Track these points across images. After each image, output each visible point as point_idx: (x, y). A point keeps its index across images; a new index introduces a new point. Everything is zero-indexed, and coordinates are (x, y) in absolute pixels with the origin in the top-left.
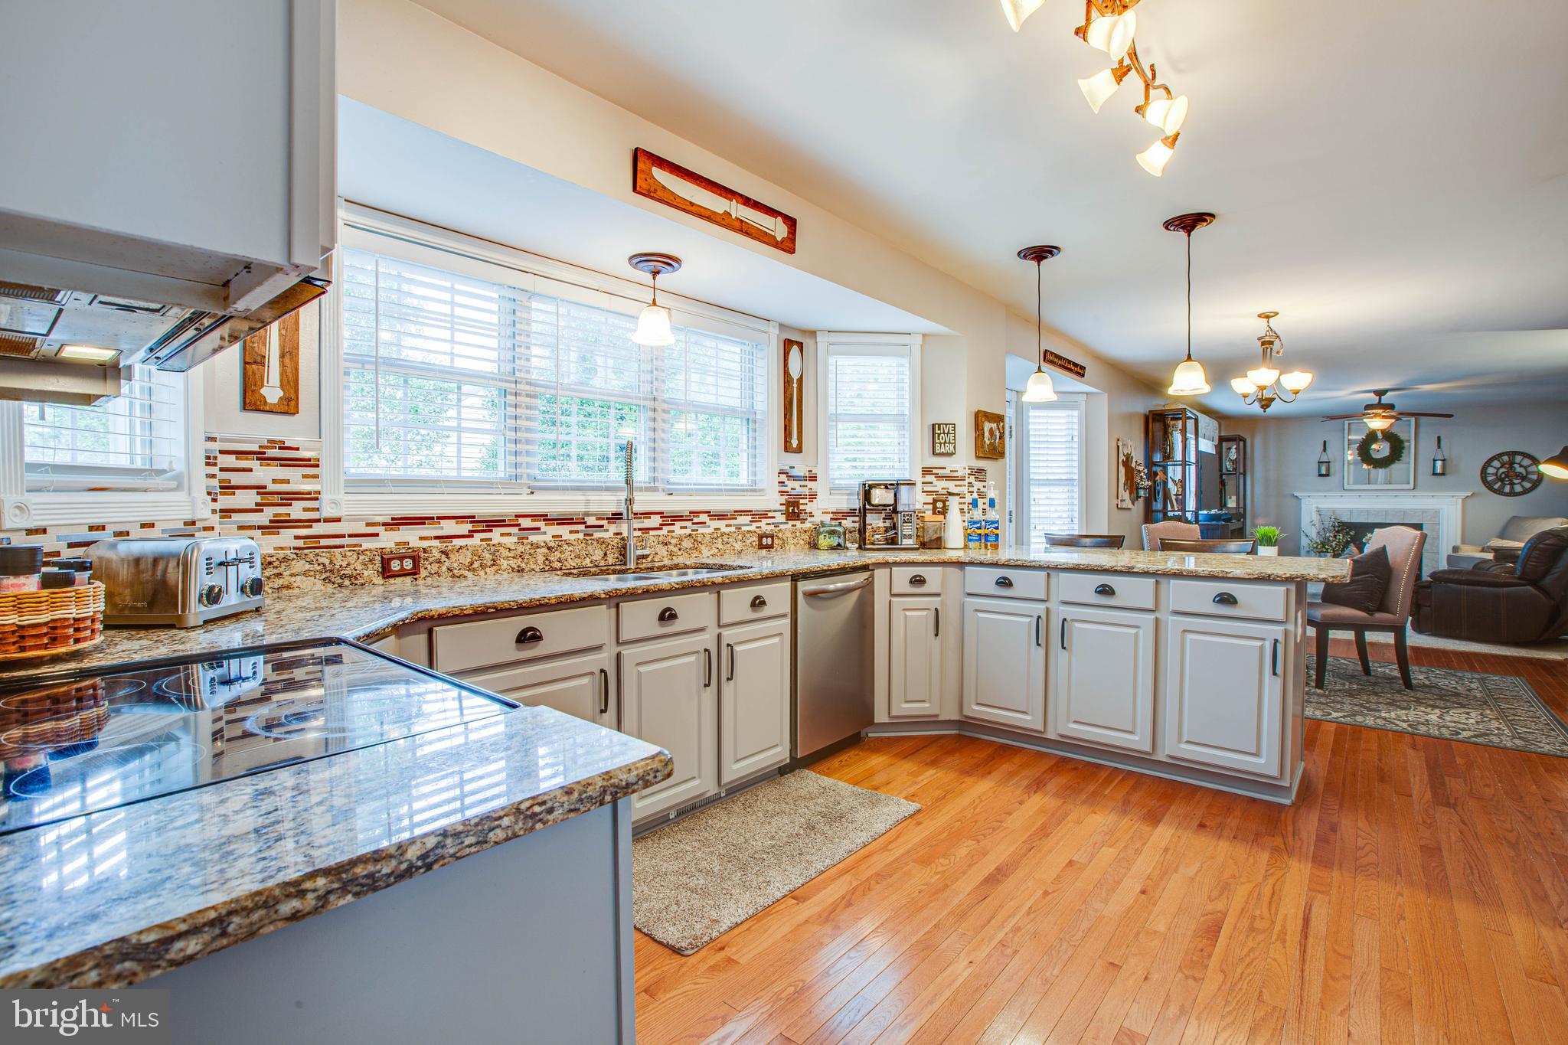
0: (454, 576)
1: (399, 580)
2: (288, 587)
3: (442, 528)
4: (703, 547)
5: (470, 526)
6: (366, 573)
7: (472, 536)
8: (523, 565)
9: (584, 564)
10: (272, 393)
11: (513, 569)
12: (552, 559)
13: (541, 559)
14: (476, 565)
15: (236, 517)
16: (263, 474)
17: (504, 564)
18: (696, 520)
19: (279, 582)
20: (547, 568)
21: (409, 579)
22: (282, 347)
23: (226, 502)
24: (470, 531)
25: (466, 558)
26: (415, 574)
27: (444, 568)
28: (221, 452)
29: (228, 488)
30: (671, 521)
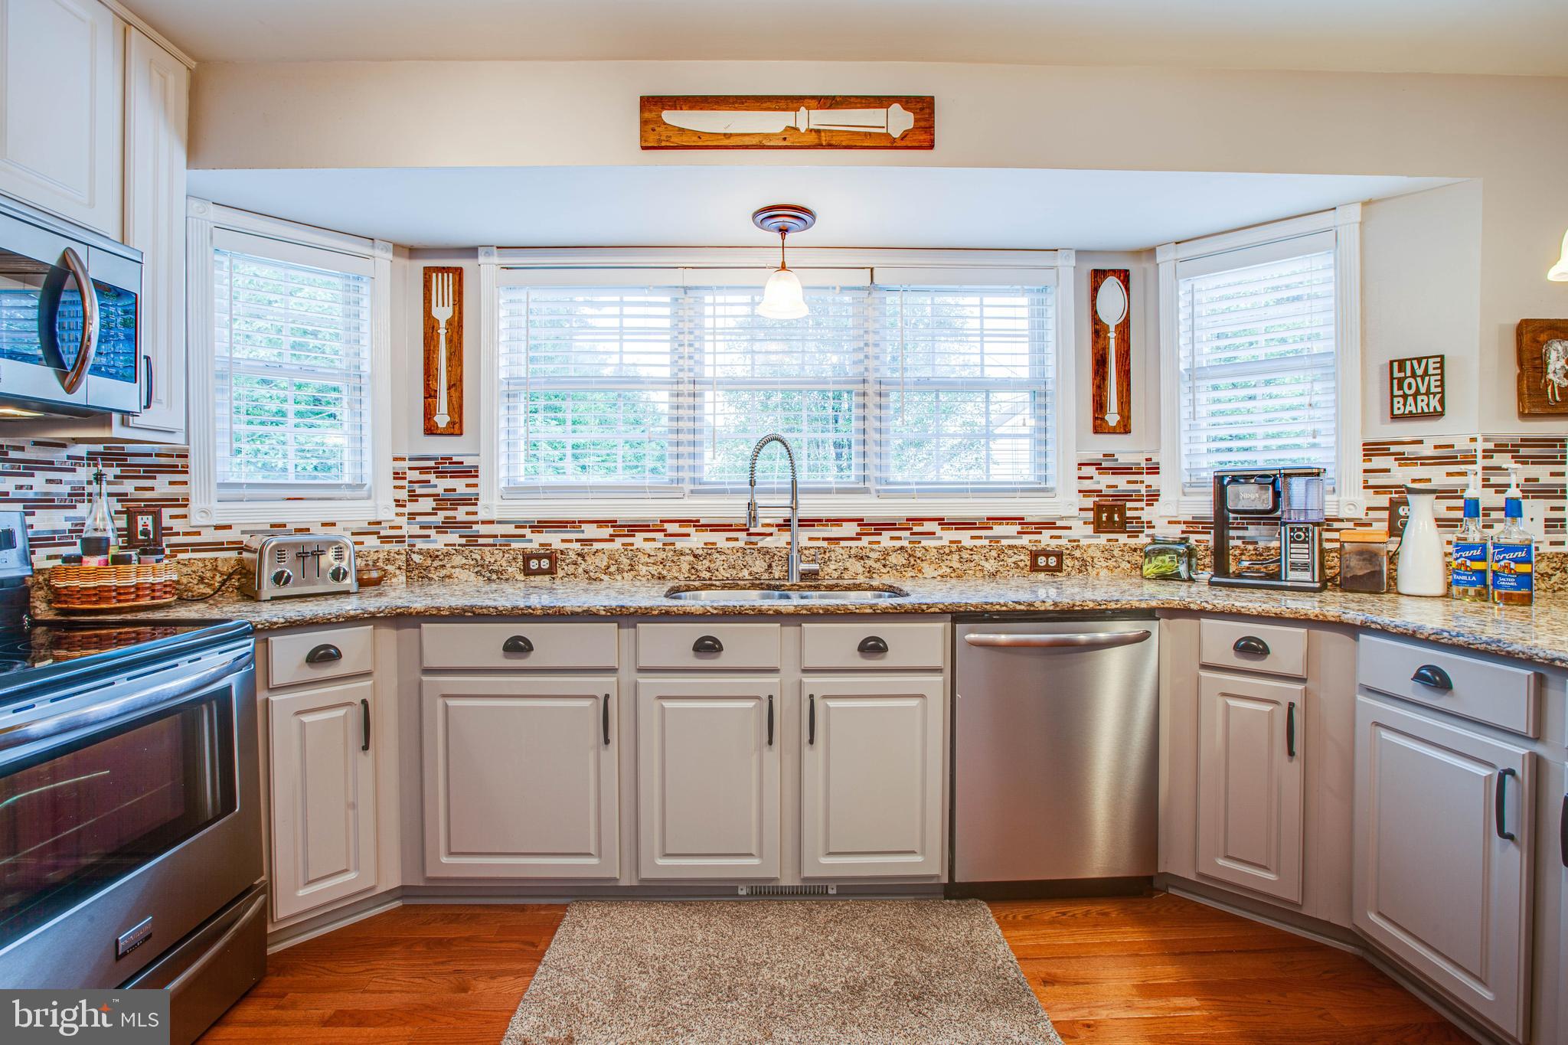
0: (590, 578)
1: (539, 578)
2: (450, 577)
3: (583, 532)
4: (924, 565)
5: (611, 531)
6: (510, 570)
7: (613, 541)
8: (665, 573)
9: (740, 575)
10: (442, 420)
11: (653, 576)
12: (699, 568)
13: (685, 567)
14: (613, 569)
15: (419, 519)
16: (442, 485)
17: (643, 570)
18: (916, 529)
19: (443, 572)
20: (693, 577)
21: (547, 578)
22: (449, 381)
23: (411, 507)
24: (611, 535)
25: (602, 561)
26: (552, 573)
27: (580, 570)
28: (410, 469)
29: (414, 497)
30: (875, 529)
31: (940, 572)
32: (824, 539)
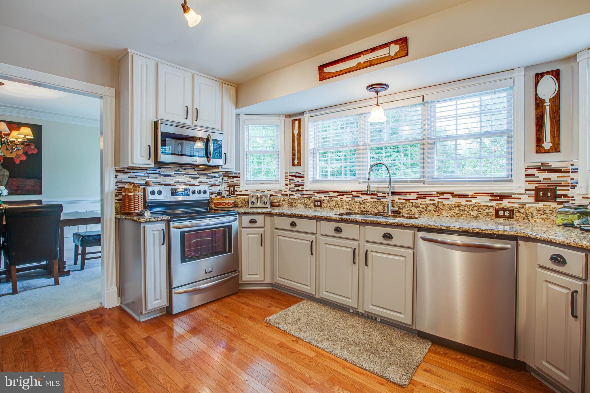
0: (331, 209)
1: (318, 207)
2: (297, 206)
3: (330, 194)
5: (337, 194)
6: (311, 205)
7: (338, 197)
8: (351, 208)
9: (374, 211)
10: (296, 162)
11: (348, 209)
12: (361, 207)
13: (357, 207)
14: (337, 206)
15: (291, 189)
16: (296, 180)
17: (345, 207)
18: (441, 197)
19: (296, 204)
20: (359, 210)
21: (320, 208)
22: (297, 151)
23: (290, 186)
24: (337, 196)
25: (334, 203)
26: (321, 206)
27: (328, 206)
28: (289, 176)
29: (290, 183)
30: (424, 196)
31: (450, 214)
32: (404, 199)
